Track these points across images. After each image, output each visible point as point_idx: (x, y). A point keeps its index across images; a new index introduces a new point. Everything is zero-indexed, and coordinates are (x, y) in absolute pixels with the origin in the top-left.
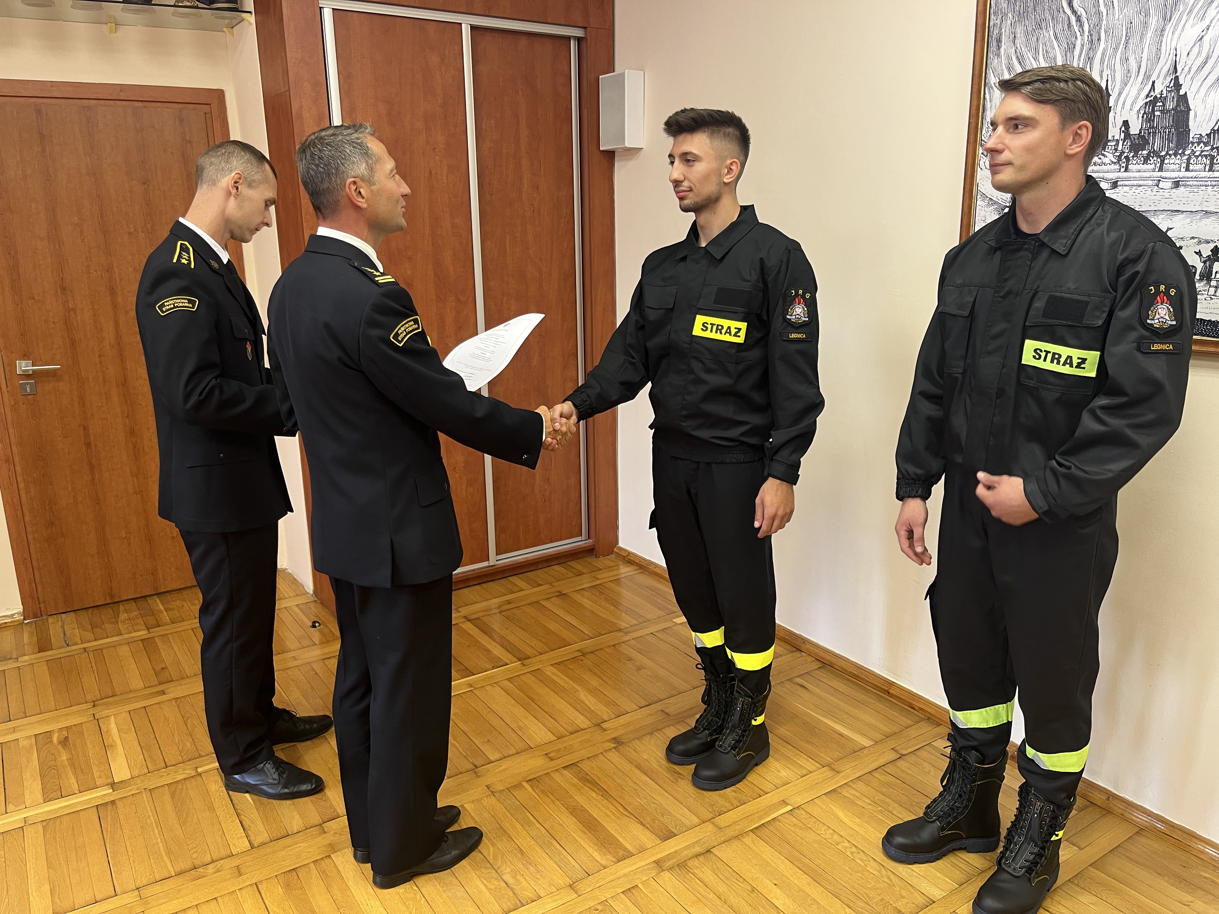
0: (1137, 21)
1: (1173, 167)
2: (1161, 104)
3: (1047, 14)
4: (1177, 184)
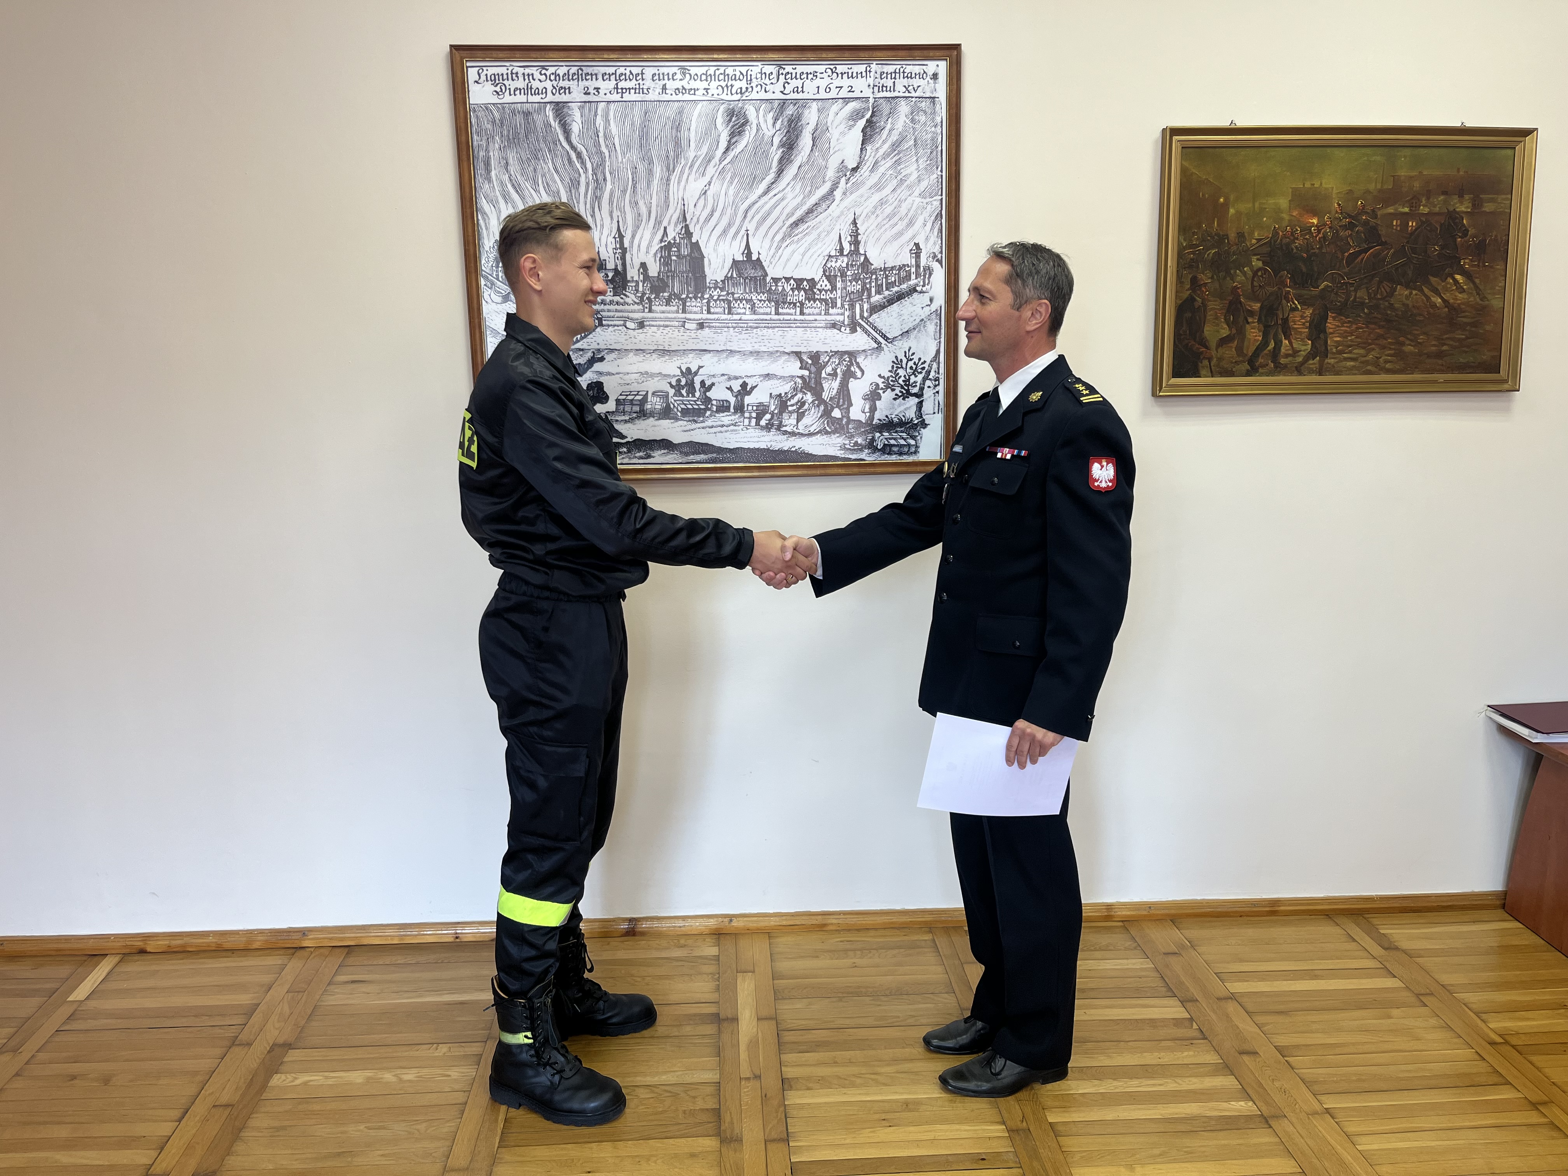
0: (641, 167)
2: (676, 249)
4: (701, 326)
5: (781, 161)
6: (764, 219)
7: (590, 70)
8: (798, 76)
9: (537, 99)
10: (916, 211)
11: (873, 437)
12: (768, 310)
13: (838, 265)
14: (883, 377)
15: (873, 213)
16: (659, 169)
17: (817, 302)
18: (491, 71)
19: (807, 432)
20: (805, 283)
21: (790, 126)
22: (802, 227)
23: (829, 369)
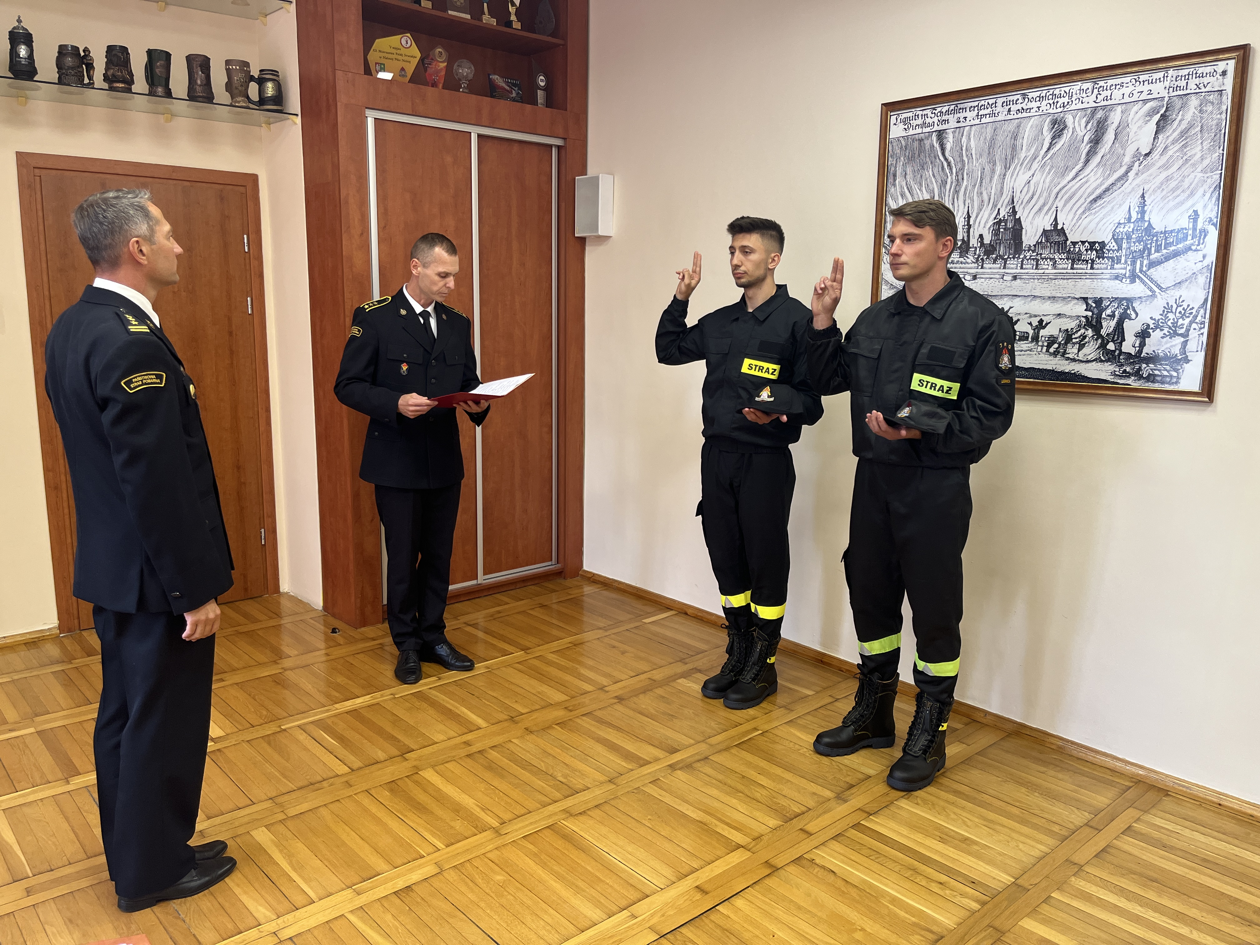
0: (987, 168)
1: (1012, 266)
2: (1004, 224)
3: (928, 160)
4: (1015, 278)
5: (1088, 154)
7: (962, 106)
8: (1108, 88)
9: (928, 130)
10: (1197, 184)
11: (1140, 367)
12: (1066, 266)
13: (1125, 230)
14: (1155, 319)
15: (1159, 188)
16: (999, 168)
17: (1106, 259)
18: (904, 116)
19: (1085, 360)
20: (1097, 245)
21: (1098, 126)
22: (1100, 202)
23: (1109, 312)
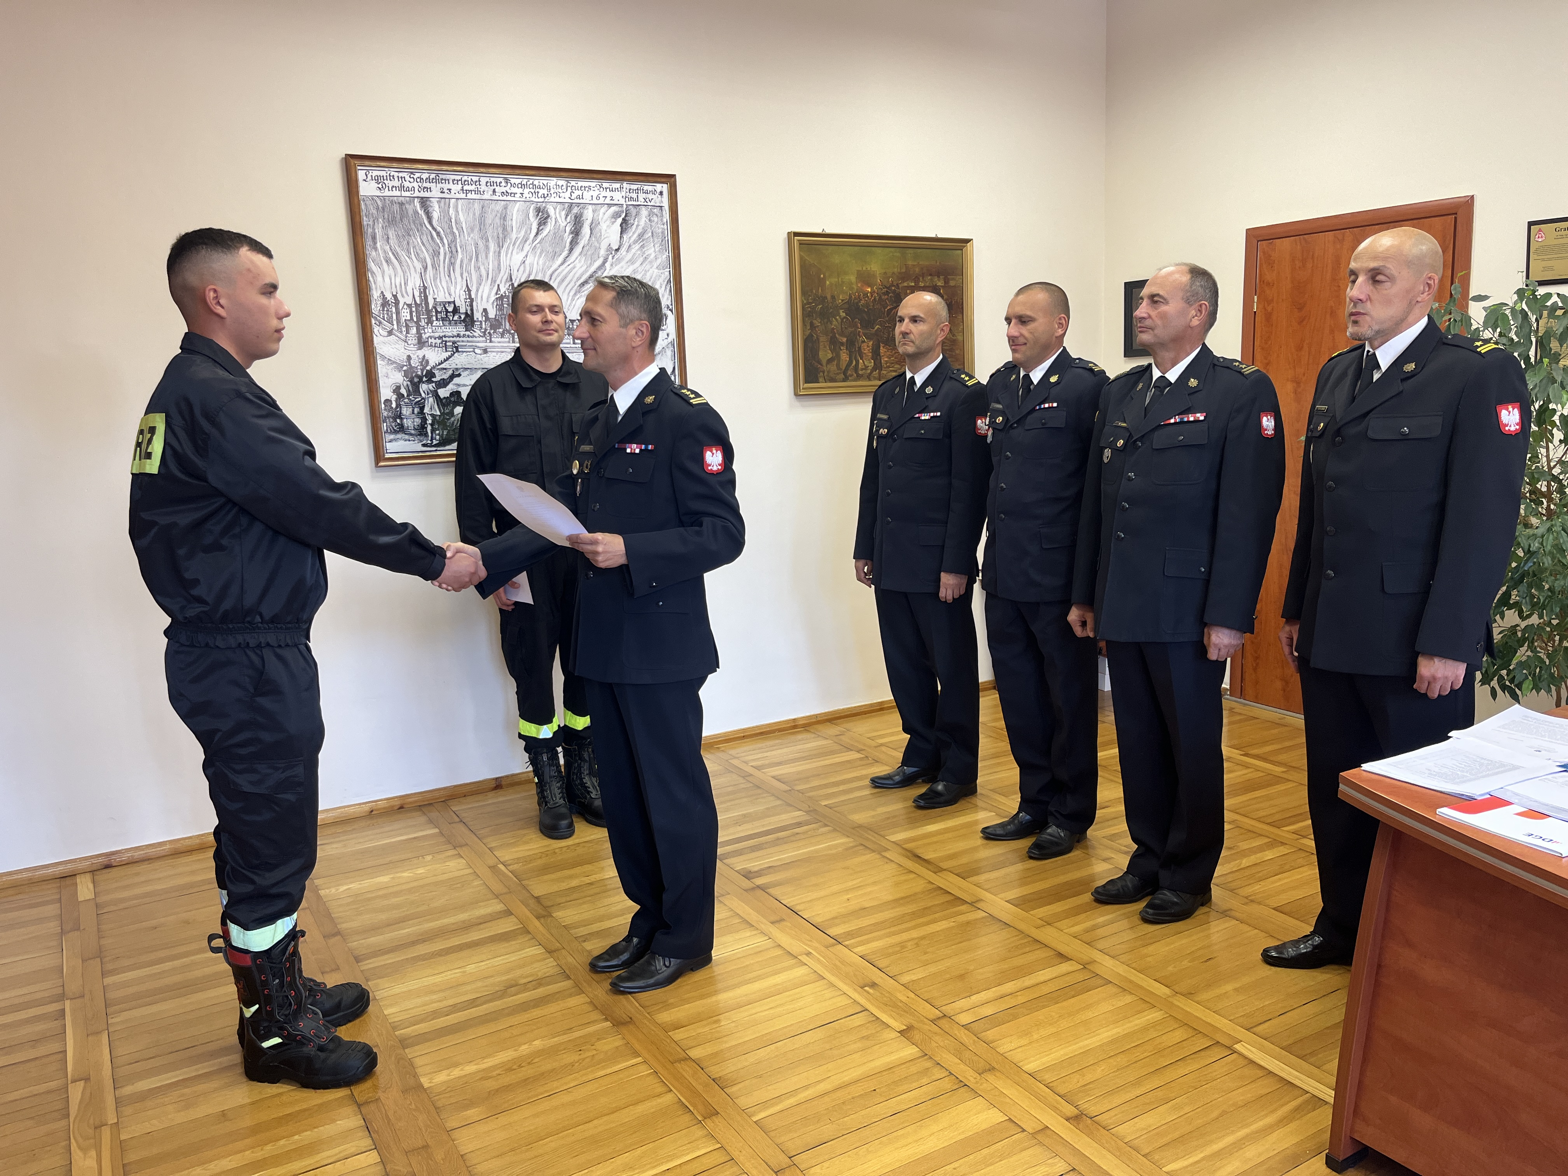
0: (481, 244)
3: (413, 227)
5: (571, 243)
6: (563, 280)
7: (444, 177)
8: (579, 188)
9: (407, 194)
16: (493, 245)
18: (375, 173)
21: (576, 220)
